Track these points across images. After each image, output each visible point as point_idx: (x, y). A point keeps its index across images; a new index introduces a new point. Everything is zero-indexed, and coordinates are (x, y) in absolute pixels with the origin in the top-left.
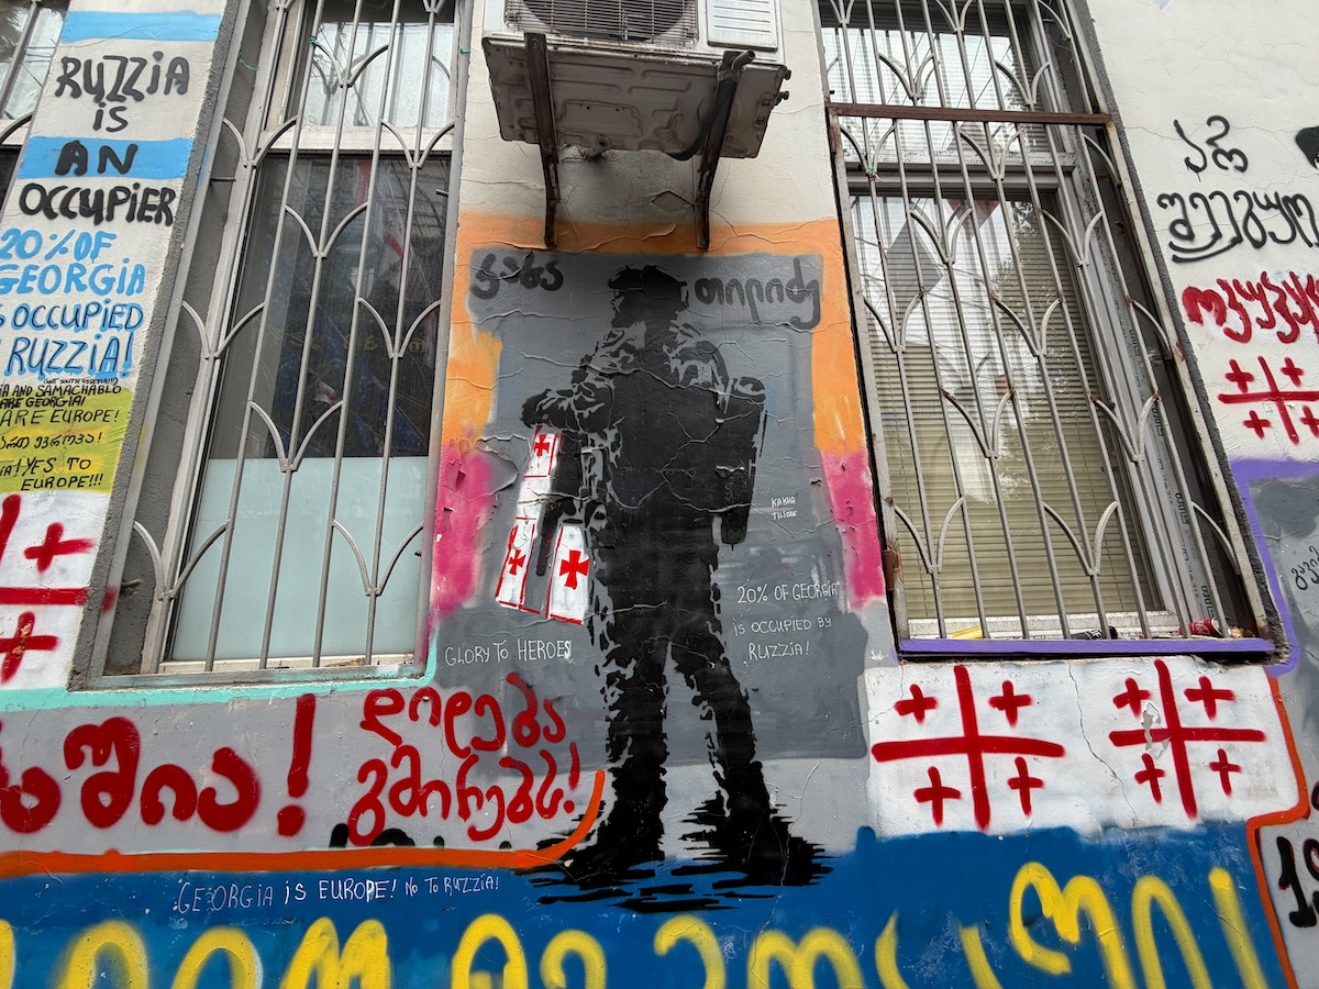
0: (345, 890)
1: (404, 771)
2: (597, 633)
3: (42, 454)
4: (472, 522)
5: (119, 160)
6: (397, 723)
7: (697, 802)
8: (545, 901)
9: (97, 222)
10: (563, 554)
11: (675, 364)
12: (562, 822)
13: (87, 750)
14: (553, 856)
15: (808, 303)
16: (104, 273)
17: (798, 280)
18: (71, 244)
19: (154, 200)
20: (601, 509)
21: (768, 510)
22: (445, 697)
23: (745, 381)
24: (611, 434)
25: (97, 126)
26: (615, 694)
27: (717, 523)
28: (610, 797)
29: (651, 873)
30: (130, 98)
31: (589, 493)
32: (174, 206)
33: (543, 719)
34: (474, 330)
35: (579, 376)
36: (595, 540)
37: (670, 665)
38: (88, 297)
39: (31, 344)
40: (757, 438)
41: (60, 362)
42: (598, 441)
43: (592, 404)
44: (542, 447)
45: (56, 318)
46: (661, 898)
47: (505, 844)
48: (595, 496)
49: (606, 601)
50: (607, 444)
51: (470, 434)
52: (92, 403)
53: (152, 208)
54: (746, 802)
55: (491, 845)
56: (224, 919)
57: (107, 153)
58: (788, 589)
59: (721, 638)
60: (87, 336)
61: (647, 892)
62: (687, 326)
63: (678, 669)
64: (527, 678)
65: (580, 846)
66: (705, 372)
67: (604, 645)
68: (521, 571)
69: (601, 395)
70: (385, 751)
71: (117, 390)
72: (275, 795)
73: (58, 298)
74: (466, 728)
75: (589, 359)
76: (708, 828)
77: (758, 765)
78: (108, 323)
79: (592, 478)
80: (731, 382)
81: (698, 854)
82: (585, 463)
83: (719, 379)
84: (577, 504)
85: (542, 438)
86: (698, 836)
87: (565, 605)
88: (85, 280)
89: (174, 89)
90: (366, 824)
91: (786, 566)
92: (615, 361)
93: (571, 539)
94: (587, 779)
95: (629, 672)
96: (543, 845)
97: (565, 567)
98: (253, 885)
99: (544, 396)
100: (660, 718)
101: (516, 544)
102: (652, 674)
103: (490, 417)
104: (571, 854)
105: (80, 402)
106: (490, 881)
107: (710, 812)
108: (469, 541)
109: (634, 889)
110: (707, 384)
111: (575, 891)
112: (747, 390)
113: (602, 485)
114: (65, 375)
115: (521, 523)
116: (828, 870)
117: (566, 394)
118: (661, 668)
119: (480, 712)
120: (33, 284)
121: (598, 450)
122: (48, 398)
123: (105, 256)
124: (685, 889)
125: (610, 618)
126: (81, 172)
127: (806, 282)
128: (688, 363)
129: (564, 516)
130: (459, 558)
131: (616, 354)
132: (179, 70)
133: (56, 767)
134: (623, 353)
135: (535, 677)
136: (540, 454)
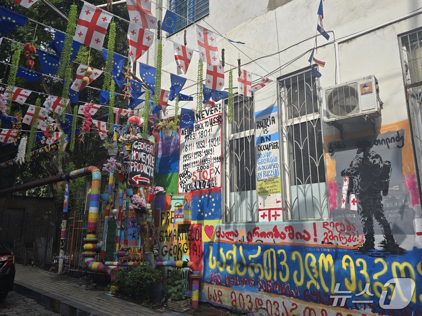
0: (325, 250)
1: (330, 234)
2: (360, 213)
3: (271, 188)
4: (335, 195)
5: (269, 138)
6: (328, 227)
7: (381, 241)
8: (355, 254)
9: (268, 150)
10: (352, 199)
11: (371, 160)
12: (356, 243)
13: (287, 229)
14: (356, 247)
15: (401, 141)
16: (271, 159)
17: (398, 136)
18: (266, 155)
19: (275, 145)
20: (358, 191)
21: (392, 188)
22: (335, 223)
23: (386, 162)
24: (359, 176)
25: (264, 133)
26: (364, 223)
27: (382, 192)
28: (365, 239)
29: (373, 251)
30: (267, 127)
31: (355, 188)
32: (278, 145)
33: (352, 227)
34: (330, 159)
35: (351, 165)
36: (357, 196)
37: (374, 218)
38: (270, 163)
39: (265, 172)
40: (389, 174)
41: (270, 174)
42: (356, 178)
43: (354, 171)
44: (345, 180)
45: (267, 167)
46: (375, 255)
47: (348, 245)
48: (357, 188)
49: (361, 207)
50: (358, 178)
51: (332, 179)
52: (275, 180)
53: (275, 146)
54: (390, 241)
55: (346, 245)
56: (309, 252)
57: (267, 137)
58: (398, 204)
59: (384, 213)
60: (272, 169)
61: (372, 254)
62: (373, 151)
63: (375, 219)
64: (348, 220)
65: (360, 247)
66: (377, 161)
67: (361, 215)
68: (345, 203)
69: (356, 168)
70: (327, 231)
71: (278, 178)
72: (313, 237)
73: (267, 164)
74: (339, 228)
75: (353, 162)
76: (383, 245)
77: (392, 235)
78: (274, 167)
79: (356, 185)
80: (383, 162)
81: (381, 249)
82: (354, 182)
83: (380, 162)
84: (353, 190)
85: (345, 178)
86: (381, 246)
87: (353, 208)
88: (269, 160)
89: (273, 123)
90: (326, 241)
91: (397, 199)
92: (358, 161)
93: (353, 197)
94: (360, 236)
95: (366, 219)
96: (354, 246)
97: (352, 202)
98: (312, 248)
99: (345, 170)
100: (373, 227)
101: (343, 198)
102: (370, 220)
103: (335, 176)
104: (359, 248)
105: (273, 180)
106: (346, 250)
107: (383, 242)
108: (335, 198)
109: (370, 253)
110: (378, 164)
111: (360, 253)
112: (387, 164)
113: (358, 186)
114: (271, 176)
115: (343, 194)
116: (407, 253)
117: (349, 169)
118: (372, 218)
119: (341, 225)
120: (263, 162)
121: (357, 180)
122: (269, 180)
123: (271, 156)
124: (379, 254)
125: (362, 210)
126: (264, 142)
127: (400, 136)
128: (373, 160)
129: (351, 193)
130: (334, 201)
131: (358, 160)
132: (273, 119)
133: (284, 232)
134: (359, 159)
135: (349, 220)
136: (345, 181)
